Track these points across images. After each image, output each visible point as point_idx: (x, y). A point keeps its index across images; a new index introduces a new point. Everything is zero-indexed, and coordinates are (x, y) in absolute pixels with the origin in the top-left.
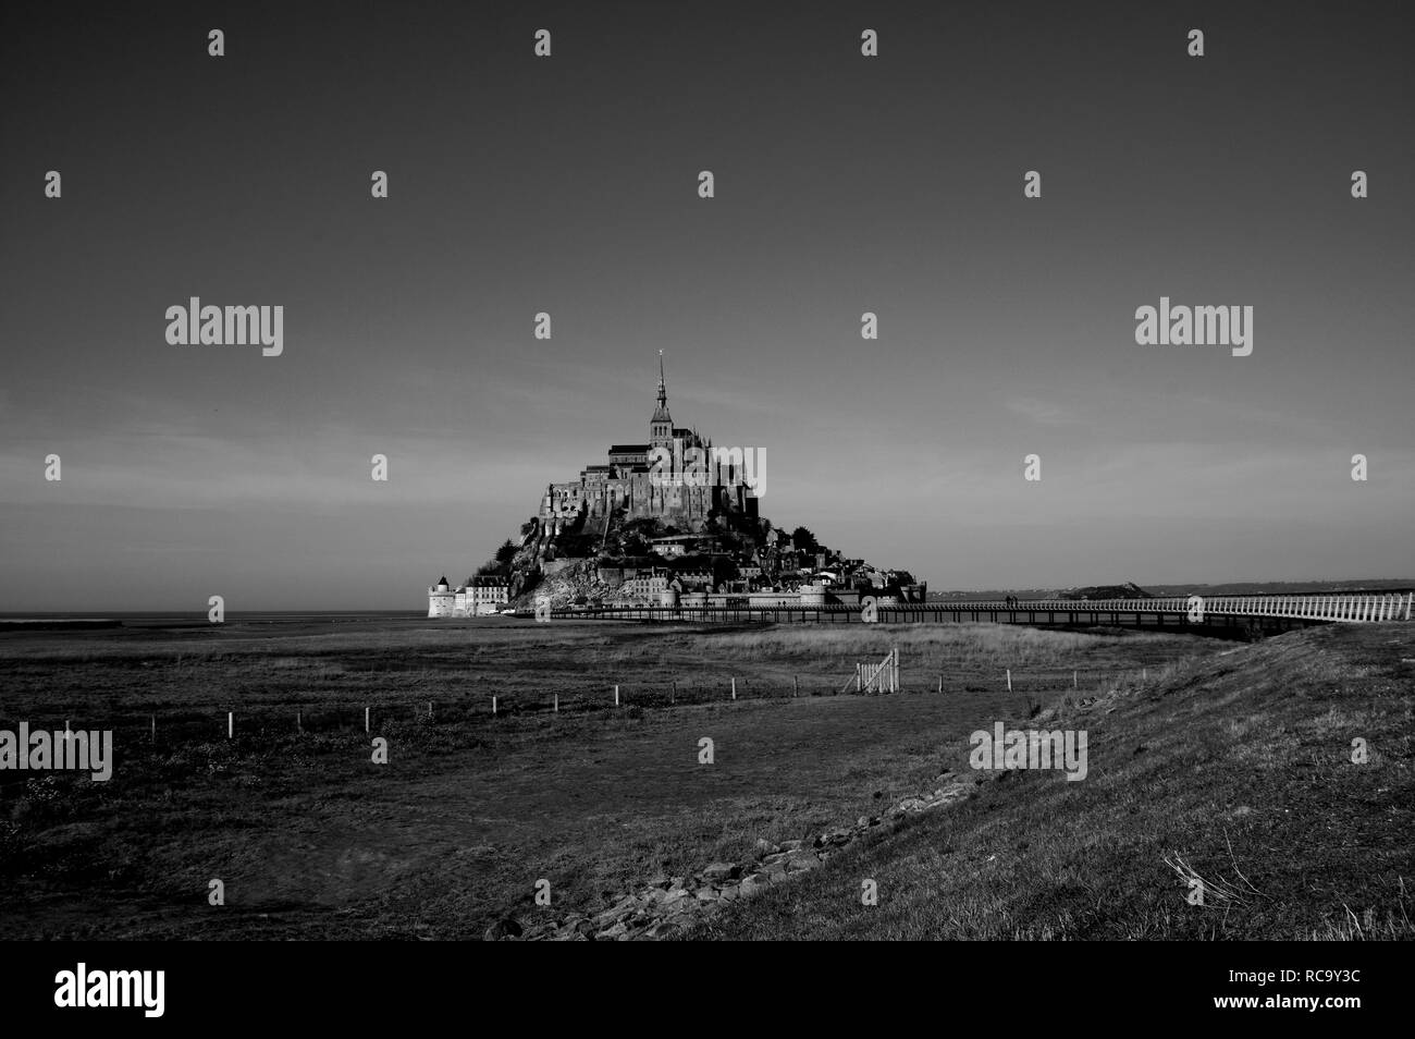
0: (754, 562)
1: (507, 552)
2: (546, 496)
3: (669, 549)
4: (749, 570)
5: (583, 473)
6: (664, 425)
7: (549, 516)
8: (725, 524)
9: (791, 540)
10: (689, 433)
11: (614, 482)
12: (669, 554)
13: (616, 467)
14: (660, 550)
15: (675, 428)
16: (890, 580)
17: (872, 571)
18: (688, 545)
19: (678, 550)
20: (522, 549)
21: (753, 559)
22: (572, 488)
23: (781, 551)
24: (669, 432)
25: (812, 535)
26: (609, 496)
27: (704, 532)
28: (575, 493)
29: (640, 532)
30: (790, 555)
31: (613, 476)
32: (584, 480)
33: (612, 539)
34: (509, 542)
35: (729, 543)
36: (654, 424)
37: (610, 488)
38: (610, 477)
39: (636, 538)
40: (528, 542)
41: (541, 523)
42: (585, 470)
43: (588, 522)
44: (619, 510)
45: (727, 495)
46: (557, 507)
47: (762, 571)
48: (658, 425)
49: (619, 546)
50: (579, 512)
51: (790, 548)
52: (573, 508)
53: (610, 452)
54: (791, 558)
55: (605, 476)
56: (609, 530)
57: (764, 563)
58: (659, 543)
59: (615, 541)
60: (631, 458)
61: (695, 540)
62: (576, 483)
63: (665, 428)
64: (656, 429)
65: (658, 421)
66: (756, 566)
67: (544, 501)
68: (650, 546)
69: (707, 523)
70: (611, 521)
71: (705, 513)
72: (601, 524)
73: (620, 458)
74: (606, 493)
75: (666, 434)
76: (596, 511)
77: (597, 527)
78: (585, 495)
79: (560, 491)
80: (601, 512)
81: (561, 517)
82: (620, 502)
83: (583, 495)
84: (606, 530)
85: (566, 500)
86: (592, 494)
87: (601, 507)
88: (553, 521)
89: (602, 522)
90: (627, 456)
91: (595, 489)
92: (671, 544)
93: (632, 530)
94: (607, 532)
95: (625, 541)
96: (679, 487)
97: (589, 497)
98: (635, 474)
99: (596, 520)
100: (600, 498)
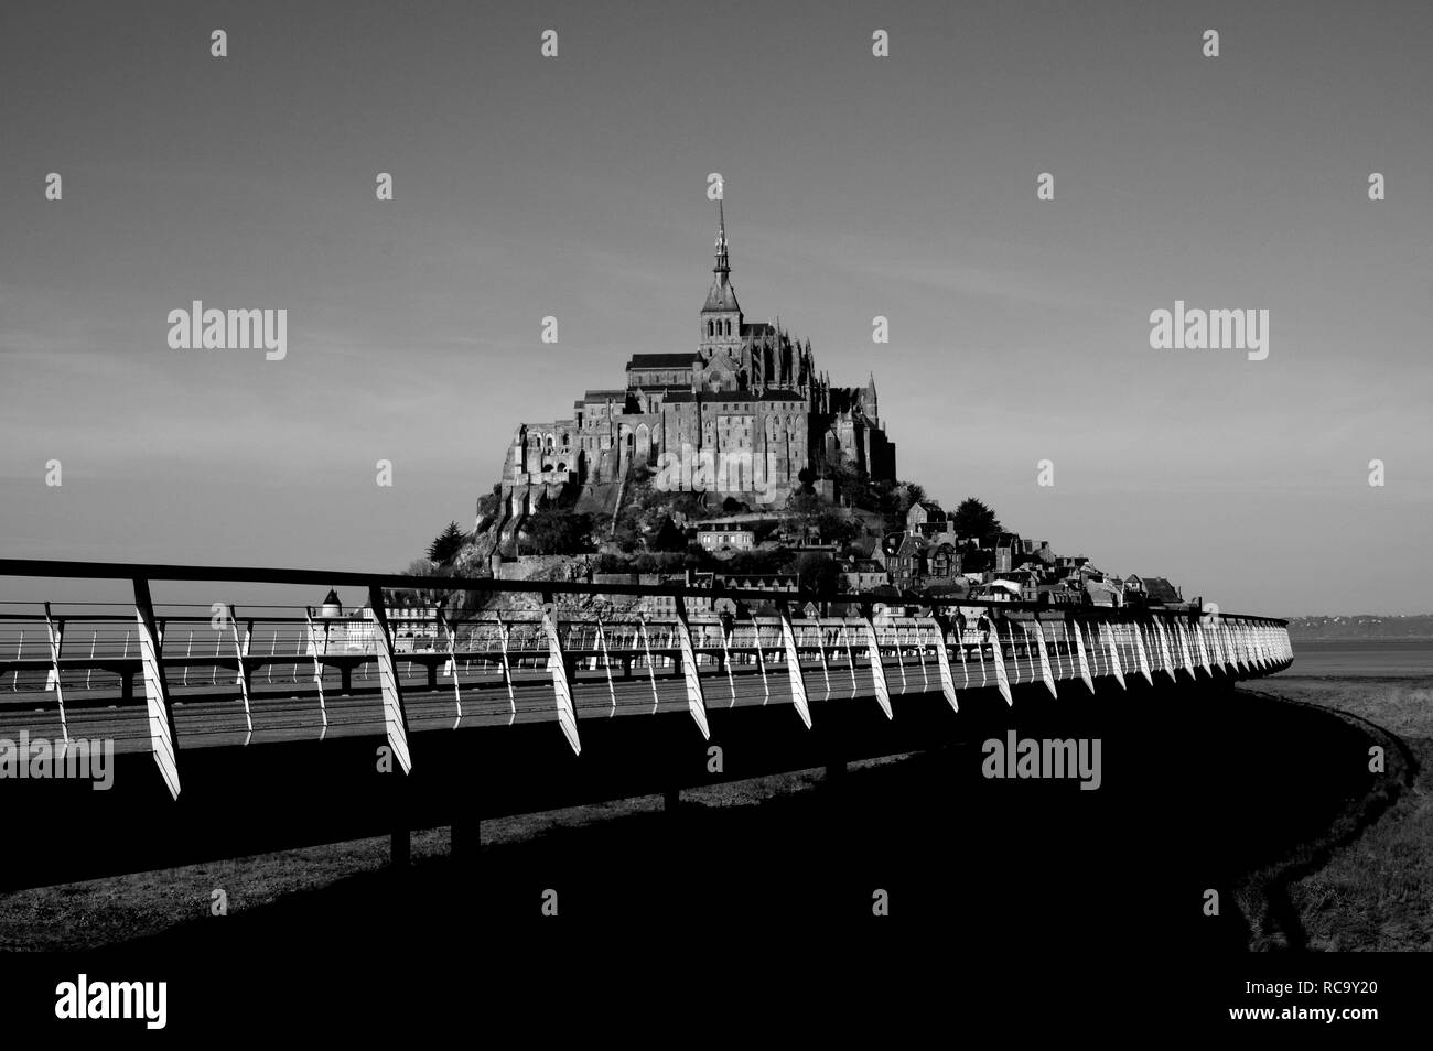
0: (877, 563)
1: (447, 546)
2: (514, 444)
3: (726, 539)
4: (867, 576)
5: (579, 405)
6: (724, 317)
7: (519, 480)
8: (830, 495)
9: (950, 524)
10: (771, 331)
11: (633, 419)
12: (726, 548)
13: (639, 392)
14: (710, 541)
15: (745, 322)
16: (1129, 595)
17: (1098, 578)
18: (761, 532)
19: (741, 541)
20: (473, 540)
21: (874, 557)
22: (561, 430)
23: (931, 542)
24: (736, 329)
25: (991, 514)
26: (624, 444)
27: (792, 508)
28: (565, 439)
29: (675, 509)
30: (945, 548)
31: (632, 407)
32: (580, 416)
33: (627, 521)
34: (453, 528)
35: (833, 529)
36: (707, 317)
37: (626, 431)
38: (626, 411)
39: (668, 520)
40: (484, 527)
41: (505, 492)
42: (582, 398)
43: (586, 491)
44: (642, 469)
45: (837, 443)
46: (533, 465)
47: (890, 579)
48: (715, 317)
49: (637, 533)
50: (571, 474)
51: (948, 537)
52: (562, 466)
53: (629, 367)
54: (946, 554)
55: (618, 408)
56: (623, 504)
57: (895, 564)
58: (707, 528)
59: (633, 525)
60: (666, 376)
61: (774, 524)
62: (567, 423)
63: (729, 323)
64: (711, 324)
65: (716, 310)
66: (879, 569)
67: (510, 454)
68: (693, 533)
69: (798, 493)
70: (626, 488)
71: (795, 474)
72: (609, 495)
73: (647, 376)
74: (620, 439)
75: (729, 334)
76: (602, 472)
77: (603, 502)
78: (582, 443)
79: (540, 436)
80: (610, 472)
81: (540, 482)
82: (642, 456)
83: (579, 443)
84: (618, 506)
85: (549, 451)
86: (594, 442)
87: (611, 464)
88: (526, 490)
89: (610, 491)
90: (658, 374)
91: (601, 432)
92: (730, 530)
93: (662, 504)
94: (620, 509)
95: (649, 524)
96: (748, 427)
97: (588, 447)
98: (669, 404)
99: (600, 488)
100: (609, 448)
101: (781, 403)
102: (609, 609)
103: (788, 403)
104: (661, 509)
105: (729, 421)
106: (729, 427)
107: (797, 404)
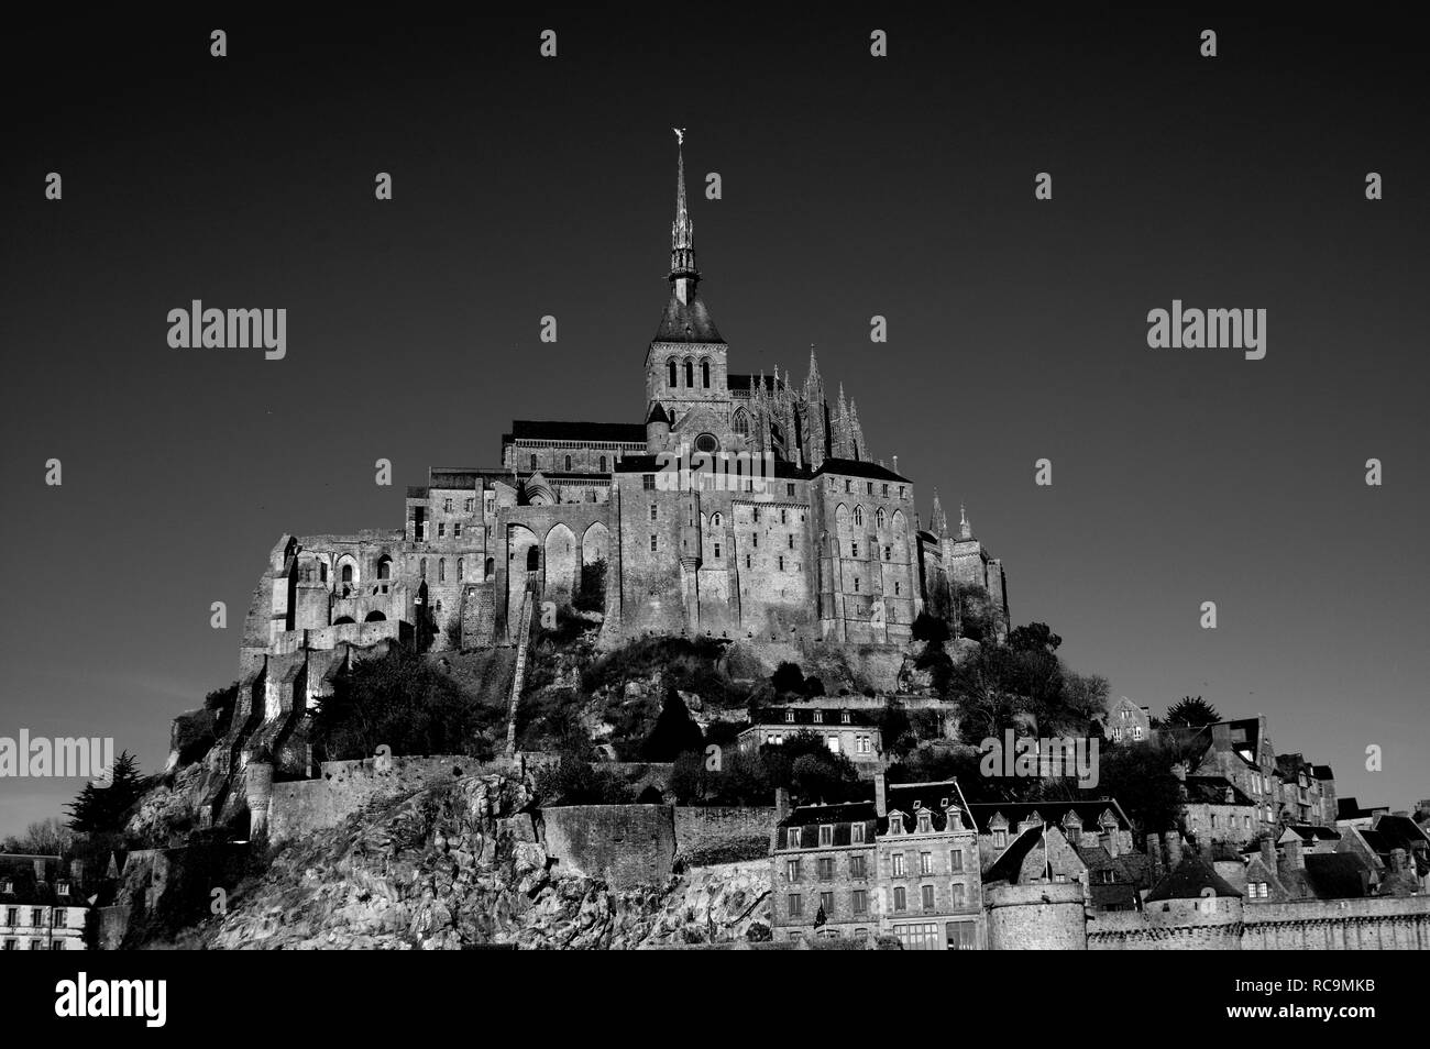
6: (699, 352)
7: (282, 644)
13: (539, 479)
22: (373, 547)
24: (719, 377)
26: (518, 567)
28: (382, 567)
29: (673, 684)
32: (419, 515)
37: (522, 541)
41: (249, 673)
43: (437, 654)
44: (565, 617)
46: (312, 616)
48: (678, 353)
50: (400, 630)
52: (375, 616)
55: (503, 499)
56: (531, 684)
59: (566, 724)
60: (587, 456)
63: (705, 366)
64: (671, 365)
65: (682, 341)
70: (533, 656)
71: (902, 628)
72: (493, 668)
74: (510, 556)
75: (707, 385)
76: (468, 626)
77: (477, 683)
78: (423, 569)
79: (327, 561)
80: (488, 627)
81: (330, 646)
82: (561, 590)
83: (415, 567)
84: (517, 688)
85: (346, 591)
86: (450, 565)
87: (489, 611)
88: (300, 661)
89: (491, 663)
90: (569, 452)
91: (463, 547)
92: (826, 723)
93: (634, 677)
94: (523, 694)
95: (608, 720)
96: (794, 532)
97: (437, 577)
98: (629, 475)
99: (469, 658)
100: (480, 580)
101: (865, 480)
102: (603, 902)
103: (878, 484)
104: (632, 687)
105: (756, 515)
106: (755, 528)
107: (894, 486)
